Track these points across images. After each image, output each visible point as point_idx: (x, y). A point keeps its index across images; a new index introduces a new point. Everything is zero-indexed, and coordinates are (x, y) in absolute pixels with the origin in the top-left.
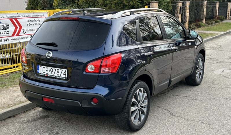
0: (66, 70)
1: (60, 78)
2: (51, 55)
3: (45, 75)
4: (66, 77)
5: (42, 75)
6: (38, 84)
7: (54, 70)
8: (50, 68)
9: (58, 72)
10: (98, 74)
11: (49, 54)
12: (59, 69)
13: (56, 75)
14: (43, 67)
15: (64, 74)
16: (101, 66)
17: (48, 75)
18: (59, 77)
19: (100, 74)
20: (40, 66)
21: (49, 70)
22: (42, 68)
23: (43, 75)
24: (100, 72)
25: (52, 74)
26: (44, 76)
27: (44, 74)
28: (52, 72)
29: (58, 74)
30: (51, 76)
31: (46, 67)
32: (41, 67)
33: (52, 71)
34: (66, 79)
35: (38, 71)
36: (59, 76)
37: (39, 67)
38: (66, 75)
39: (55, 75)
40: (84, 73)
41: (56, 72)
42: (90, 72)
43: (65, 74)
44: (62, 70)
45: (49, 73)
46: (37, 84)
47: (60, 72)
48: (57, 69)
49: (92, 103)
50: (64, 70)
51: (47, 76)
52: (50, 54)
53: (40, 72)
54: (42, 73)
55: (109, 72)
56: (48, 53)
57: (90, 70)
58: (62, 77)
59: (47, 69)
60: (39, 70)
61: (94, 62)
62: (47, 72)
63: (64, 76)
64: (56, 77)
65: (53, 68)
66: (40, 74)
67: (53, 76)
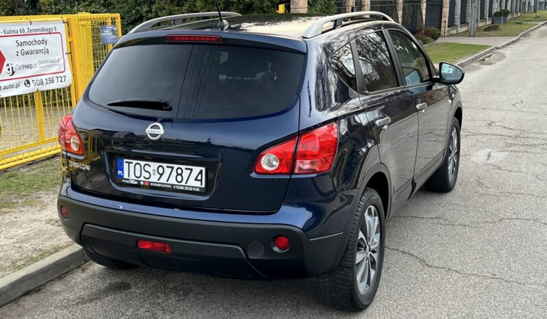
0: (203, 169)
1: (187, 188)
2: (161, 131)
3: (142, 183)
4: (203, 186)
5: (132, 182)
6: (121, 205)
7: (168, 171)
8: (154, 165)
9: (178, 174)
10: (288, 177)
11: (156, 130)
12: (183, 167)
13: (173, 181)
14: (135, 162)
15: (196, 179)
16: (295, 157)
17: (150, 182)
18: (182, 188)
19: (293, 176)
20: (125, 160)
21: (154, 170)
22: (132, 166)
23: (136, 183)
24: (292, 172)
25: (163, 180)
26: (138, 186)
27: (139, 181)
28: (161, 175)
29: (179, 180)
30: (159, 185)
31: (143, 163)
32: (129, 163)
33: (161, 172)
34: (203, 191)
35: (119, 172)
36: (183, 183)
37: (122, 164)
38: (201, 180)
39: (169, 182)
40: (253, 175)
41: (174, 173)
42: (267, 173)
43: (199, 178)
44: (191, 170)
45: (154, 178)
46: (121, 208)
47: (186, 173)
48: (176, 166)
49: (276, 249)
50: (196, 170)
51: (147, 184)
52: (159, 128)
53: (126, 176)
54: (132, 177)
55: (313, 171)
56: (151, 128)
57: (266, 167)
58: (192, 187)
59: (147, 168)
60: (122, 170)
61: (277, 148)
62: (147, 176)
63: (198, 184)
64: (174, 187)
65: (165, 166)
66: (128, 179)
67: (164, 184)
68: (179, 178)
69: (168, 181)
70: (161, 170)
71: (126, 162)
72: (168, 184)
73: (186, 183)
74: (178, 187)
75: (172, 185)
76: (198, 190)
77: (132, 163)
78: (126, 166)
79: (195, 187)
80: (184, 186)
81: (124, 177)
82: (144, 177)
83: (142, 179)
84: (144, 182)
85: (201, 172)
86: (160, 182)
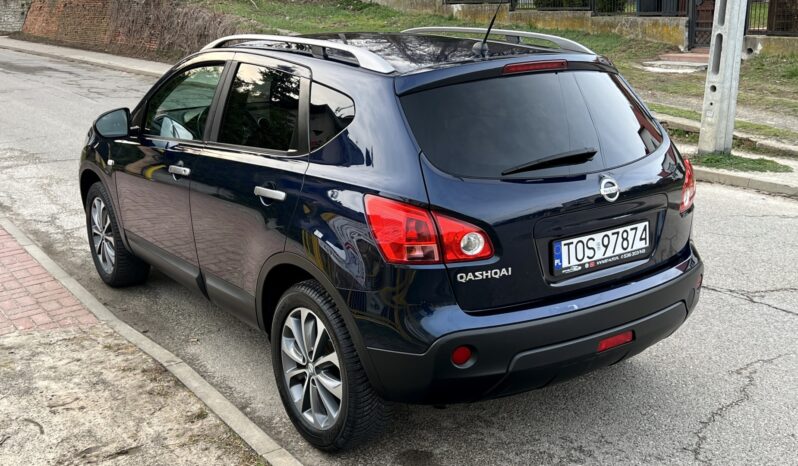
1: (634, 254)
4: (648, 244)
7: (613, 238)
8: (598, 237)
9: (624, 239)
12: (629, 228)
13: (619, 250)
14: (575, 240)
15: (641, 240)
20: (563, 243)
21: (598, 244)
22: (572, 247)
25: (609, 253)
27: (583, 265)
28: (606, 247)
29: (625, 245)
31: (585, 239)
32: (568, 244)
33: (606, 243)
34: (649, 251)
36: (629, 249)
37: (559, 250)
39: (616, 253)
41: (620, 240)
45: (599, 255)
47: (631, 234)
58: (639, 250)
59: (591, 244)
62: (591, 254)
63: (642, 244)
64: (622, 256)
65: (609, 233)
66: (569, 268)
67: (611, 257)
69: (614, 252)
70: (606, 241)
71: (565, 245)
72: (615, 256)
73: (632, 247)
74: (625, 256)
75: (619, 256)
76: (644, 251)
77: (572, 243)
78: (564, 249)
79: (641, 249)
80: (632, 252)
81: (564, 266)
82: (589, 257)
83: (586, 260)
84: (589, 263)
85: (645, 229)
86: (606, 256)
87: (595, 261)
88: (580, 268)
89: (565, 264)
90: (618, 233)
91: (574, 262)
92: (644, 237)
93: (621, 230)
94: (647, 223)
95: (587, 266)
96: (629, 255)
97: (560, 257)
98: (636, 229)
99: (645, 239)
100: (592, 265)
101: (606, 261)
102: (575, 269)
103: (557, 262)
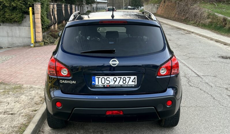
1: (128, 86)
2: (117, 62)
4: (136, 84)
6: (97, 97)
7: (118, 79)
8: (112, 77)
9: (124, 80)
13: (121, 83)
20: (96, 77)
21: (112, 80)
25: (117, 83)
28: (115, 81)
31: (106, 77)
32: (98, 78)
34: (136, 86)
37: (94, 79)
40: (157, 77)
41: (122, 80)
45: (112, 83)
47: (128, 80)
59: (108, 79)
62: (108, 82)
63: (133, 83)
64: (122, 86)
65: (117, 77)
66: (98, 85)
67: (117, 85)
68: (124, 82)
69: (119, 84)
70: (115, 79)
71: (97, 78)
72: (119, 85)
73: (128, 83)
74: (124, 86)
75: (121, 85)
76: (134, 86)
77: (100, 78)
78: (97, 79)
79: (132, 85)
80: (127, 85)
81: (96, 84)
82: (107, 83)
83: (105, 84)
84: (107, 85)
85: (135, 78)
86: (115, 84)
87: (110, 85)
88: (103, 86)
89: (97, 84)
90: (121, 78)
91: (100, 83)
92: (134, 81)
93: (122, 77)
94: (136, 77)
95: (106, 86)
96: (126, 86)
97: (95, 81)
98: (130, 78)
99: (135, 82)
100: (108, 86)
101: (115, 86)
102: (101, 86)
103: (93, 82)
